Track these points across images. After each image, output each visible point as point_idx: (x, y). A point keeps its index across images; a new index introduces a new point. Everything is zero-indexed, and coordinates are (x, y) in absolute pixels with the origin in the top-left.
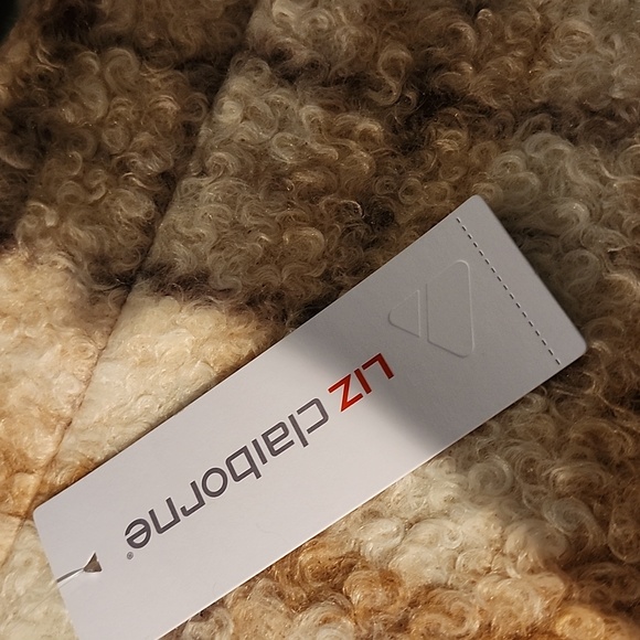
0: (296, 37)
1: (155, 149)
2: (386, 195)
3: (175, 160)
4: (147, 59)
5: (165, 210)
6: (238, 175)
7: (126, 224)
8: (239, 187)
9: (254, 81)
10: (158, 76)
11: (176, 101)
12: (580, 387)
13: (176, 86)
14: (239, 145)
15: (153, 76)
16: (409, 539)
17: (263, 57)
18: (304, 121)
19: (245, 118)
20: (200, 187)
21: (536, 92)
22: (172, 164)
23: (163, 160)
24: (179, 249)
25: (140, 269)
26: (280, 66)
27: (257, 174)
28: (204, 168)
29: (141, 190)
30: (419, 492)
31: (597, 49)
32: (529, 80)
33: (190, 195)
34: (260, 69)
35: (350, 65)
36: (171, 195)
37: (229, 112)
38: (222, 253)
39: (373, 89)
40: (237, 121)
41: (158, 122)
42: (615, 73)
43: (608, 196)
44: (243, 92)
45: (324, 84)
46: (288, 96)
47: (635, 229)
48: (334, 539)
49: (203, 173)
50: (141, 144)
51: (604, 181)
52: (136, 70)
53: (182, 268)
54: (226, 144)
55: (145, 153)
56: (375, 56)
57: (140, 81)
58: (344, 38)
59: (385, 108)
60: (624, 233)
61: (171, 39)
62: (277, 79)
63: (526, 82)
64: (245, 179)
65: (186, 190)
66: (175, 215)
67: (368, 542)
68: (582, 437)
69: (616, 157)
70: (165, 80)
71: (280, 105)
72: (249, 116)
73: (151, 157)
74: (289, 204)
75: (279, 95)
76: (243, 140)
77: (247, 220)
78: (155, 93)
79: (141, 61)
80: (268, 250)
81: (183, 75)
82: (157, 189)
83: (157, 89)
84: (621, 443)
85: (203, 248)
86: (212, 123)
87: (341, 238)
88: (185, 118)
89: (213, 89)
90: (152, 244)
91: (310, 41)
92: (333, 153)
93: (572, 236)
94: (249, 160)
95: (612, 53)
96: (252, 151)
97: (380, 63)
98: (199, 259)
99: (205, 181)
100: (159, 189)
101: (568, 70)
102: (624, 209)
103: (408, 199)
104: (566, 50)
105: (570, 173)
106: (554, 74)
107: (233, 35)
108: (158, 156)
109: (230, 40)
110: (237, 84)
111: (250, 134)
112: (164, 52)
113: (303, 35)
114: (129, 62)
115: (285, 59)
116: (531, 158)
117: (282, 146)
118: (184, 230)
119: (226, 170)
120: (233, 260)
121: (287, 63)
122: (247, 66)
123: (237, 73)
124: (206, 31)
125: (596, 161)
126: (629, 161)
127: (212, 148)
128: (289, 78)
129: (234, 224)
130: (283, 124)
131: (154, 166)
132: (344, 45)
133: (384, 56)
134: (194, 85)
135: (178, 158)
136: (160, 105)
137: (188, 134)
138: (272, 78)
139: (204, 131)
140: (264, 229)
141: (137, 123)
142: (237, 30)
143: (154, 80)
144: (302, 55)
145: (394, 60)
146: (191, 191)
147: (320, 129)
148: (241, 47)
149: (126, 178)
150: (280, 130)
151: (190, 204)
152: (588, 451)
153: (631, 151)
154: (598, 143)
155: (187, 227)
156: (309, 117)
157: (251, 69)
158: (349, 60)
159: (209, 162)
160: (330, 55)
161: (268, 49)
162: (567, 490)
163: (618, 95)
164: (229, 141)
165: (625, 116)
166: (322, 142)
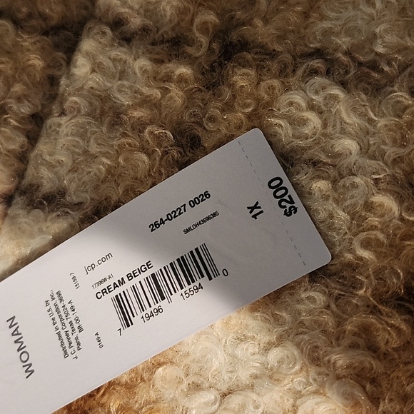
0: (131, 8)
1: (26, 97)
2: (194, 122)
3: (42, 105)
4: (21, 27)
5: (36, 143)
6: (88, 115)
7: (6, 155)
8: (89, 123)
9: (100, 43)
10: (29, 40)
11: (43, 59)
12: (354, 288)
13: (43, 48)
14: (89, 91)
15: (25, 41)
16: (223, 407)
17: (108, 24)
18: (137, 72)
19: (93, 71)
20: (60, 125)
21: (311, 39)
22: (40, 108)
23: (33, 104)
24: (45, 173)
25: (17, 189)
26: (120, 31)
27: (103, 113)
28: (63, 109)
29: (16, 128)
30: (230, 369)
31: (361, 7)
32: (305, 28)
33: (53, 131)
34: (104, 33)
35: (173, 29)
36: (40, 132)
37: (81, 67)
38: (76, 175)
39: (188, 45)
40: (87, 73)
41: (29, 75)
42: (377, 31)
43: (374, 134)
44: (92, 51)
45: (153, 44)
46: (125, 53)
47: (395, 160)
48: (166, 405)
49: (63, 113)
50: (16, 92)
51: (370, 121)
52: (13, 36)
53: (47, 187)
54: (79, 91)
55: (19, 99)
56: (192, 21)
57: (16, 44)
58: (168, 8)
59: (197, 58)
60: (386, 163)
61: (39, 13)
62: (117, 41)
63: (302, 31)
64: (94, 117)
65: (50, 127)
66: (42, 147)
67: (192, 408)
68: (356, 330)
69: (380, 103)
70: (34, 43)
71: (120, 60)
72: (96, 69)
73: (23, 103)
74: (124, 135)
75: (119, 53)
76: (92, 88)
77: (94, 148)
78: (27, 53)
79: (17, 29)
80: (109, 171)
81: (48, 40)
82: (29, 127)
83: (28, 50)
84: (387, 336)
85: (62, 171)
86: (70, 76)
87: (161, 158)
88: (50, 72)
89: (71, 49)
90: (26, 169)
91: (142, 11)
92: (157, 94)
93: (345, 166)
94: (97, 103)
95: (374, 12)
96: (99, 96)
97: (195, 26)
98: (59, 180)
99: (64, 120)
100: (31, 127)
101: (338, 23)
102: (385, 144)
103: (210, 126)
104: (335, 6)
105: (344, 115)
106: (326, 25)
107: (86, 8)
108: (29, 101)
109: (84, 12)
110: (87, 45)
111: (97, 83)
112: (34, 22)
113: (136, 7)
114: (8, 30)
115: (123, 25)
116: (312, 100)
117: (120, 91)
118: (48, 158)
119: (79, 111)
120: (83, 180)
121: (125, 28)
122: (95, 31)
123: (88, 37)
124: (66, 6)
125: (364, 106)
126: (390, 106)
127: (69, 94)
128: (126, 39)
129: (86, 152)
130: (122, 75)
131: (26, 109)
132: (169, 14)
133: (197, 20)
134: (57, 47)
135: (44, 102)
136: (30, 62)
137: (52, 85)
138: (113, 40)
139: (63, 82)
140: (105, 154)
141: (13, 76)
142: (89, 4)
143: (26, 44)
144: (136, 22)
145: (205, 23)
146: (53, 128)
147: (148, 77)
148: (91, 16)
149: (5, 119)
150: (120, 79)
151: (52, 138)
152: (361, 342)
153: (392, 98)
154: (365, 91)
155: (50, 155)
156: (141, 68)
157: (98, 33)
158: (172, 25)
159: (66, 105)
160: (158, 22)
161: (110, 17)
162: (344, 372)
163: (380, 49)
164: (82, 88)
165: (386, 68)
166: (149, 86)
